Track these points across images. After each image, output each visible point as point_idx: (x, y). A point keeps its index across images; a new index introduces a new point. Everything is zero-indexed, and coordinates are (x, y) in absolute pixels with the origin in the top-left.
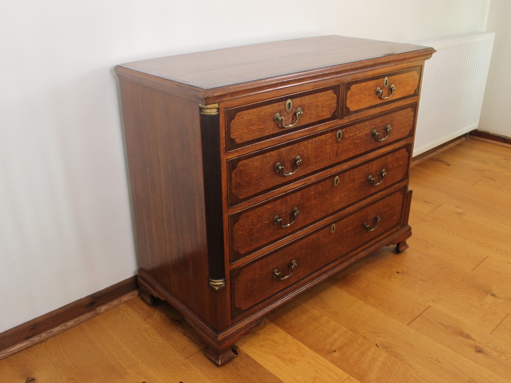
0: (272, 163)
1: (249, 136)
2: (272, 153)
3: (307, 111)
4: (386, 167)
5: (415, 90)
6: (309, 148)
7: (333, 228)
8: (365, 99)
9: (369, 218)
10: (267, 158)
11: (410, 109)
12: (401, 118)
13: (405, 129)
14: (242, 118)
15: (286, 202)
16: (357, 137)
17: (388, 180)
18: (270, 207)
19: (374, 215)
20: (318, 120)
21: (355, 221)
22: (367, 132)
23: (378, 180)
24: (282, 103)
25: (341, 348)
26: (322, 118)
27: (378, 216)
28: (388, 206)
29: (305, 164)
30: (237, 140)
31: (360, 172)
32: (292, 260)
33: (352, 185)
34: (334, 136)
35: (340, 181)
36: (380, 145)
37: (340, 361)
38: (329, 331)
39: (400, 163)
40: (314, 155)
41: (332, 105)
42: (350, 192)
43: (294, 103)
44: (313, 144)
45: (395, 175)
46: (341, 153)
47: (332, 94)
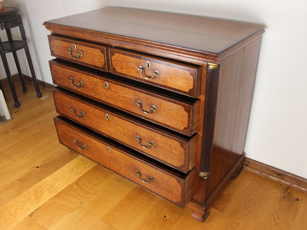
0: (68, 75)
1: (58, 53)
3: (85, 56)
4: (155, 141)
5: (190, 90)
6: (87, 80)
7: (108, 148)
8: (128, 69)
9: (141, 170)
10: (65, 71)
11: (182, 107)
12: (170, 109)
13: (176, 122)
14: (54, 43)
15: (77, 104)
16: (122, 95)
17: (159, 154)
18: (69, 100)
19: (146, 173)
20: (93, 64)
21: (128, 161)
22: (131, 97)
23: (147, 145)
24: (71, 44)
25: (81, 188)
26: (96, 65)
27: (151, 178)
28: (162, 179)
29: (86, 88)
30: (54, 52)
31: (127, 125)
32: (84, 143)
33: (121, 129)
34: (102, 83)
35: (111, 119)
36: (146, 116)
37: (70, 188)
38: (94, 183)
39: (174, 151)
40: (91, 87)
41: (101, 60)
42: (121, 133)
43: (77, 47)
44: (89, 80)
45: (168, 157)
46: (111, 98)
47: (100, 53)
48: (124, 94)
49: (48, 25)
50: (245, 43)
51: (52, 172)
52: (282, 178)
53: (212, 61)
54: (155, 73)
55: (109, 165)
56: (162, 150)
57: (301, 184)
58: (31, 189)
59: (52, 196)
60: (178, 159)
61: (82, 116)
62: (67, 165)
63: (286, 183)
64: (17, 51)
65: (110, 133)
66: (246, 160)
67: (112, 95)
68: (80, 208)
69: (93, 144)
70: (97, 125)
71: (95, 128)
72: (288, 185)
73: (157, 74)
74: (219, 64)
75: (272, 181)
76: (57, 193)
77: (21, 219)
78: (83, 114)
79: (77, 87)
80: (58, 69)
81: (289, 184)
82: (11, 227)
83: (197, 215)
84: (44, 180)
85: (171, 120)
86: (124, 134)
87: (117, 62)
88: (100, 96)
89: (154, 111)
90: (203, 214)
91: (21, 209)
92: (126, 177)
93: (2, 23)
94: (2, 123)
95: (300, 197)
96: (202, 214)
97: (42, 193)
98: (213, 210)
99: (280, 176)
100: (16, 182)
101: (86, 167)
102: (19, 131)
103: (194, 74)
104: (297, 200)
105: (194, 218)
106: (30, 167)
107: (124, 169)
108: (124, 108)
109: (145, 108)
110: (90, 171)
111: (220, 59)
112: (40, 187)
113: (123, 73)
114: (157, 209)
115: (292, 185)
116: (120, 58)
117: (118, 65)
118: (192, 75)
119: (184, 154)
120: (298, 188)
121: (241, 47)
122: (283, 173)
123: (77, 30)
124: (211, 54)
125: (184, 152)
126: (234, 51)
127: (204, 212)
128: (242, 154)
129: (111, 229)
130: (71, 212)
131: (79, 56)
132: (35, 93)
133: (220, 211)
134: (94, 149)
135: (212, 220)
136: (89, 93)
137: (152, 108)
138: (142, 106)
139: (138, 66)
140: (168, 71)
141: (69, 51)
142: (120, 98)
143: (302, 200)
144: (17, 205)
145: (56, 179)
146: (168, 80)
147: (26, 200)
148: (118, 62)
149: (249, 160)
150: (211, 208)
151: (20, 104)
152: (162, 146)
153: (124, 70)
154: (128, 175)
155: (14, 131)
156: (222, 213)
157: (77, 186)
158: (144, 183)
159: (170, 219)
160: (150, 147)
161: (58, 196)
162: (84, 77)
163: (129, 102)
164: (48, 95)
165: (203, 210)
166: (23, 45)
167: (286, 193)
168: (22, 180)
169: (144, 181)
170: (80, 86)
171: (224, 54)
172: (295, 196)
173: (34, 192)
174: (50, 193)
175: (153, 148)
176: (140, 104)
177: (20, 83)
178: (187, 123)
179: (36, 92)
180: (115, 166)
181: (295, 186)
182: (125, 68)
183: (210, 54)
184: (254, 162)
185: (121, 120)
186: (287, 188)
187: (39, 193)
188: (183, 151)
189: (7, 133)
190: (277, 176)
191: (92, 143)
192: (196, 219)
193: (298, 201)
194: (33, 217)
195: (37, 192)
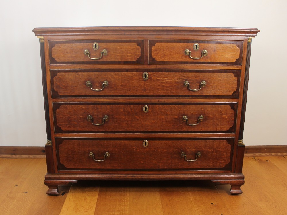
0: (83, 79)
1: (65, 59)
2: (83, 73)
3: (112, 53)
4: (205, 114)
5: (237, 59)
7: (145, 143)
8: (172, 55)
9: (188, 150)
11: (232, 74)
12: (220, 79)
13: (226, 89)
14: (60, 47)
16: (166, 81)
17: (208, 126)
19: (194, 150)
20: (123, 61)
22: (177, 80)
24: (90, 44)
27: (199, 152)
28: (212, 148)
29: (112, 88)
30: (56, 60)
31: (172, 109)
33: (163, 117)
34: (140, 75)
35: (150, 110)
39: (224, 116)
41: (136, 53)
42: (163, 122)
43: (100, 46)
44: (120, 76)
45: (217, 125)
46: (149, 89)
47: (136, 46)
48: (168, 79)
56: (212, 121)
60: (228, 122)
65: (147, 128)
67: (151, 85)
69: (122, 148)
70: (128, 125)
71: (124, 130)
85: (221, 90)
86: (167, 122)
87: (158, 51)
103: (240, 45)
107: (165, 158)
108: (168, 94)
109: (193, 87)
113: (165, 61)
116: (163, 47)
117: (159, 54)
118: (238, 46)
119: (234, 115)
131: (102, 55)
138: (190, 86)
139: (184, 50)
140: (217, 48)
142: (163, 85)
146: (217, 56)
152: (212, 116)
153: (166, 58)
154: (169, 164)
162: (112, 76)
163: (175, 86)
169: (191, 160)
175: (202, 123)
178: (236, 87)
182: (167, 56)
185: (165, 106)
188: (233, 112)
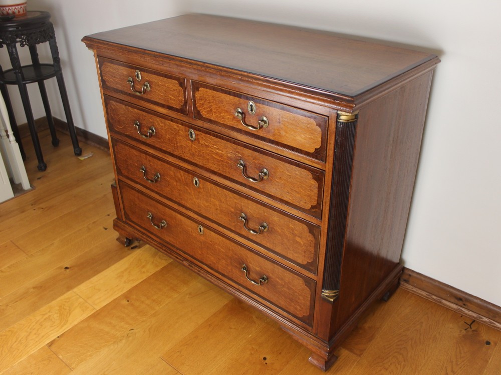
0: (132, 117)
1: (113, 84)
3: (155, 90)
4: (270, 223)
5: (316, 149)
6: (162, 126)
7: (200, 229)
8: (220, 113)
9: (250, 265)
10: (128, 111)
11: (309, 173)
12: (290, 176)
13: (299, 196)
14: (108, 68)
15: (149, 161)
16: (216, 151)
17: (275, 244)
18: (137, 154)
19: (257, 269)
20: (167, 104)
21: (230, 250)
22: (229, 155)
23: (256, 228)
24: (133, 70)
25: (132, 305)
26: (171, 105)
27: (265, 276)
28: (282, 279)
29: (159, 139)
30: (107, 83)
31: (226, 196)
32: (163, 219)
33: (217, 203)
34: (186, 131)
35: (201, 187)
36: (253, 186)
37: (115, 304)
38: (155, 297)
39: (298, 239)
40: (168, 136)
41: (179, 97)
42: (217, 209)
43: (143, 75)
44: (165, 125)
45: (288, 248)
46: (198, 156)
47: (178, 85)
48: (218, 149)
49: (90, 41)
50: (404, 80)
51: (89, 278)
52: (464, 305)
53: (344, 109)
54: (263, 121)
55: (200, 255)
56: (280, 238)
57: (495, 317)
58: (54, 303)
59: (85, 316)
60: (305, 252)
61: (156, 181)
62: (113, 268)
63: (470, 313)
64: (45, 81)
65: (200, 209)
66: (406, 271)
67: (200, 151)
68: (130, 337)
69: (177, 222)
70: (180, 195)
71: (177, 200)
72: (474, 317)
73: (265, 122)
74: (356, 113)
75: (448, 309)
76: (95, 311)
77: (34, 350)
78: (158, 177)
79: (146, 136)
80: (118, 107)
81: (475, 315)
82: (18, 362)
83: (317, 360)
84: (75, 290)
85: (291, 193)
86: (221, 211)
87: (203, 102)
88: (181, 152)
89: (265, 177)
90: (326, 358)
91: (35, 334)
92: (226, 274)
93: (23, 36)
94: (16, 195)
95: (492, 339)
96: (324, 359)
97: (70, 310)
98: (344, 353)
99: (460, 301)
100: (32, 290)
101: (144, 272)
102: (42, 208)
103: (323, 124)
104: (488, 343)
105: (312, 364)
106: (55, 268)
107: (224, 261)
108: (219, 172)
109: (251, 173)
110: (149, 278)
111: (357, 106)
112: (68, 300)
113: (212, 119)
114: (253, 346)
115: (480, 318)
116: (208, 95)
117: (205, 106)
118: (319, 125)
119: (314, 245)
120: (491, 323)
121: (396, 86)
122: (467, 297)
123: (134, 50)
124: (344, 97)
125: (314, 242)
126: (383, 93)
127: (329, 356)
128: (398, 262)
129: (176, 374)
130: (115, 342)
131: (145, 90)
132: (71, 149)
133: (356, 354)
134: (179, 228)
135: (342, 368)
136: (164, 147)
137: (263, 172)
138: (246, 170)
139: (235, 109)
140: (282, 117)
141: (129, 81)
142: (213, 156)
143: (496, 344)
144: (30, 327)
145: (94, 289)
146: (283, 133)
147: (45, 319)
148: (205, 102)
149: (411, 273)
150: (341, 348)
151: (47, 165)
152: (280, 231)
153: (214, 115)
154: (229, 272)
155: (34, 208)
156: (360, 358)
157: (127, 302)
158: (253, 285)
159: (273, 364)
160: (261, 232)
161: (96, 316)
162: (157, 122)
163: (227, 162)
164: (92, 152)
165: (326, 351)
166: (54, 72)
167: (468, 331)
168: (41, 287)
169: (253, 282)
170: (151, 135)
171: (365, 98)
172: (484, 337)
173: (57, 308)
174: (83, 311)
175: (266, 234)
176: (244, 166)
177: (49, 131)
178: (317, 199)
179: (72, 147)
180: (210, 256)
181: (485, 319)
182: (215, 112)
183: (342, 97)
184: (418, 276)
185: (218, 188)
186: (471, 322)
187: (66, 309)
188: (313, 239)
189: (23, 212)
190: (456, 301)
191: (176, 220)
192: (315, 366)
193: (488, 346)
194: (53, 348)
195: (63, 308)
